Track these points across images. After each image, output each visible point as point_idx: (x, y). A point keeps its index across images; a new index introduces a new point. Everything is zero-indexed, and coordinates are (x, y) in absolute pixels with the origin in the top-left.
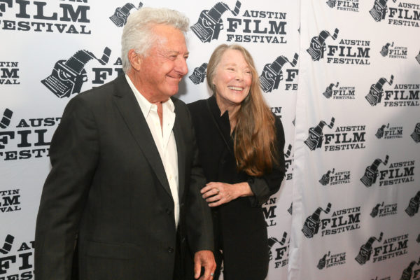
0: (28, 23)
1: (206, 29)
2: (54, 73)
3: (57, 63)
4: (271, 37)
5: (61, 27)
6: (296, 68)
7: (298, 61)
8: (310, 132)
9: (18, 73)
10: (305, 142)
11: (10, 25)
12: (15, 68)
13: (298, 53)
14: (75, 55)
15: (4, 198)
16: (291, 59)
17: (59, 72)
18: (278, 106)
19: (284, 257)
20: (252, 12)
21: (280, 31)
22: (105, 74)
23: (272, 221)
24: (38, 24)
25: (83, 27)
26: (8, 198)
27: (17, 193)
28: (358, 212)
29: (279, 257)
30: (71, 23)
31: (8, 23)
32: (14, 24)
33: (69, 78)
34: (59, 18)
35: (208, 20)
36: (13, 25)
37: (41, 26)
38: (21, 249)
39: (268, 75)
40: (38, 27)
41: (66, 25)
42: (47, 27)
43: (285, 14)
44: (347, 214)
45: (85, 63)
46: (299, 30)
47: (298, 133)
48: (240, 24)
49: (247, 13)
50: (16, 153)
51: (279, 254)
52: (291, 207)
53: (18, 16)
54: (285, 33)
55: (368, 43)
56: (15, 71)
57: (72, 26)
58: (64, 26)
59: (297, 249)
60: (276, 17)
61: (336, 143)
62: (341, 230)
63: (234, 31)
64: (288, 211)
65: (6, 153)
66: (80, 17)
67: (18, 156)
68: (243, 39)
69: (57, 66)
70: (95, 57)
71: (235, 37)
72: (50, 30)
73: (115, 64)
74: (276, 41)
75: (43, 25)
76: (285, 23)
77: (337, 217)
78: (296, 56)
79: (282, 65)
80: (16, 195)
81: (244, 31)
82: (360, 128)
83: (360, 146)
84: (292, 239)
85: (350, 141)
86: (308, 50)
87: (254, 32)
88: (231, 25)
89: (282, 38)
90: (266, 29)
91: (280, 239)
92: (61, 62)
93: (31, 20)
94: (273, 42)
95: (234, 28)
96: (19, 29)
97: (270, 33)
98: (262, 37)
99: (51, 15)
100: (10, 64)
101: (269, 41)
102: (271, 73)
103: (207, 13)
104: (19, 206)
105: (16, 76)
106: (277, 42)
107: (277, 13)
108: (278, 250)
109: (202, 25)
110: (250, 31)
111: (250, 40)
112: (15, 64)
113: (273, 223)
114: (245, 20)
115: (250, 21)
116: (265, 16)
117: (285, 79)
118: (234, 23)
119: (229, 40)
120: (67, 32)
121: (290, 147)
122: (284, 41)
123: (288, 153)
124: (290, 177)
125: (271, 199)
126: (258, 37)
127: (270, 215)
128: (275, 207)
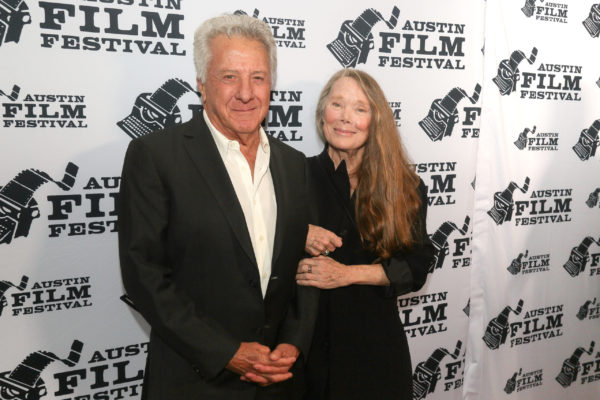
0: (97, 39)
1: (349, 48)
2: (135, 112)
4: (442, 60)
5: (144, 45)
6: (477, 105)
7: (480, 95)
8: (495, 198)
9: (85, 112)
10: (489, 213)
11: (72, 42)
12: (80, 104)
13: (481, 84)
14: (164, 87)
15: (68, 289)
16: (470, 92)
17: (141, 109)
19: (458, 376)
20: (416, 23)
21: (456, 51)
23: (441, 325)
24: (112, 41)
25: (175, 45)
26: (74, 289)
27: (87, 281)
28: (560, 313)
29: (450, 376)
30: (158, 39)
31: (69, 40)
32: (78, 41)
33: (155, 119)
34: (140, 32)
35: (353, 35)
36: (76, 43)
37: (115, 43)
38: (93, 361)
39: (437, 116)
40: (112, 45)
41: (151, 43)
42: (123, 45)
43: (463, 26)
44: (545, 316)
45: (178, 97)
46: (482, 50)
47: (479, 199)
48: (398, 41)
49: (408, 26)
50: (83, 225)
51: (450, 371)
52: (468, 305)
53: (82, 29)
54: (463, 55)
55: (578, 69)
56: (80, 108)
57: (159, 44)
58: (148, 43)
59: (475, 365)
60: (450, 31)
61: (531, 213)
62: (536, 338)
63: (389, 51)
64: (464, 310)
65: (70, 225)
66: (170, 31)
67: (87, 229)
68: (402, 63)
69: (139, 102)
70: (191, 89)
71: (390, 60)
72: (128, 50)
74: (449, 65)
75: (119, 42)
76: (463, 39)
77: (531, 319)
78: (478, 88)
79: (458, 101)
80: (85, 284)
81: (404, 51)
82: (564, 192)
83: (564, 218)
84: (469, 350)
85: (550, 211)
86: (494, 80)
87: (418, 52)
88: (385, 43)
89: (458, 61)
90: (435, 48)
91: (452, 350)
92: (144, 95)
93: (102, 35)
94: (445, 67)
95: (389, 46)
96: (85, 48)
97: (441, 54)
98: (430, 60)
100: (74, 99)
101: (439, 66)
102: (441, 112)
103: (351, 24)
104: (89, 300)
105: (81, 116)
106: (451, 67)
107: (451, 25)
108: (449, 366)
109: (344, 42)
110: (412, 52)
111: (412, 65)
112: (80, 99)
113: (443, 328)
114: (405, 36)
115: (412, 36)
116: (434, 29)
117: (461, 122)
118: (389, 39)
119: (381, 65)
120: (152, 53)
121: (468, 220)
122: (461, 66)
123: (465, 228)
124: (466, 262)
125: (440, 294)
126: (424, 60)
127: (438, 316)
128: (446, 305)
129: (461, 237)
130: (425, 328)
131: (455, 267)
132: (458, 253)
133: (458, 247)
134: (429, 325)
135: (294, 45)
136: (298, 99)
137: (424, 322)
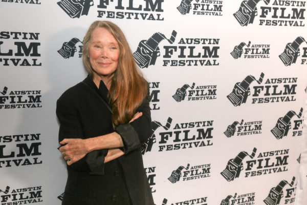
0: (123, 13)
1: (244, 15)
2: (138, 50)
3: (140, 43)
4: (293, 22)
5: (144, 15)
11: (111, 15)
14: (153, 37)
17: (141, 49)
18: (295, 77)
19: (292, 196)
20: (280, 1)
21: (300, 16)
22: (172, 51)
23: (284, 167)
24: (129, 13)
25: (159, 15)
29: (288, 196)
30: (151, 12)
31: (110, 13)
32: (114, 14)
33: (148, 53)
34: (143, 9)
35: (247, 9)
37: (131, 15)
39: (288, 52)
40: (129, 16)
41: (147, 14)
42: (135, 15)
43: (305, 2)
45: (159, 42)
48: (270, 11)
49: (275, 3)
51: (288, 193)
52: (300, 157)
53: (117, 8)
54: (304, 18)
57: (151, 15)
59: (301, 190)
63: (265, 17)
64: (297, 160)
66: (157, 8)
68: (272, 23)
69: (140, 45)
70: (166, 38)
71: (266, 21)
72: (137, 18)
73: (179, 43)
74: (296, 24)
75: (133, 14)
76: (304, 10)
79: (300, 44)
81: (273, 17)
84: (299, 182)
87: (280, 17)
88: (263, 12)
89: (301, 22)
90: (289, 15)
91: (290, 182)
92: (143, 41)
93: (125, 11)
94: (294, 25)
96: (117, 17)
97: (292, 18)
98: (286, 22)
99: (138, 7)
101: (291, 25)
102: (291, 50)
103: (246, 3)
106: (297, 25)
107: (298, 2)
108: (288, 190)
109: (242, 12)
110: (277, 17)
111: (276, 24)
113: (286, 169)
115: (278, 9)
116: (289, 4)
117: (301, 56)
118: (265, 10)
119: (261, 24)
120: (148, 19)
121: (302, 110)
122: (302, 25)
123: (300, 114)
124: (300, 134)
125: (285, 150)
126: (283, 21)
127: (284, 162)
128: (288, 156)
129: (298, 119)
130: (276, 169)
131: (294, 135)
132: (296, 128)
133: (296, 125)
134: (278, 167)
135: (217, 14)
136: (217, 43)
137: (276, 165)
